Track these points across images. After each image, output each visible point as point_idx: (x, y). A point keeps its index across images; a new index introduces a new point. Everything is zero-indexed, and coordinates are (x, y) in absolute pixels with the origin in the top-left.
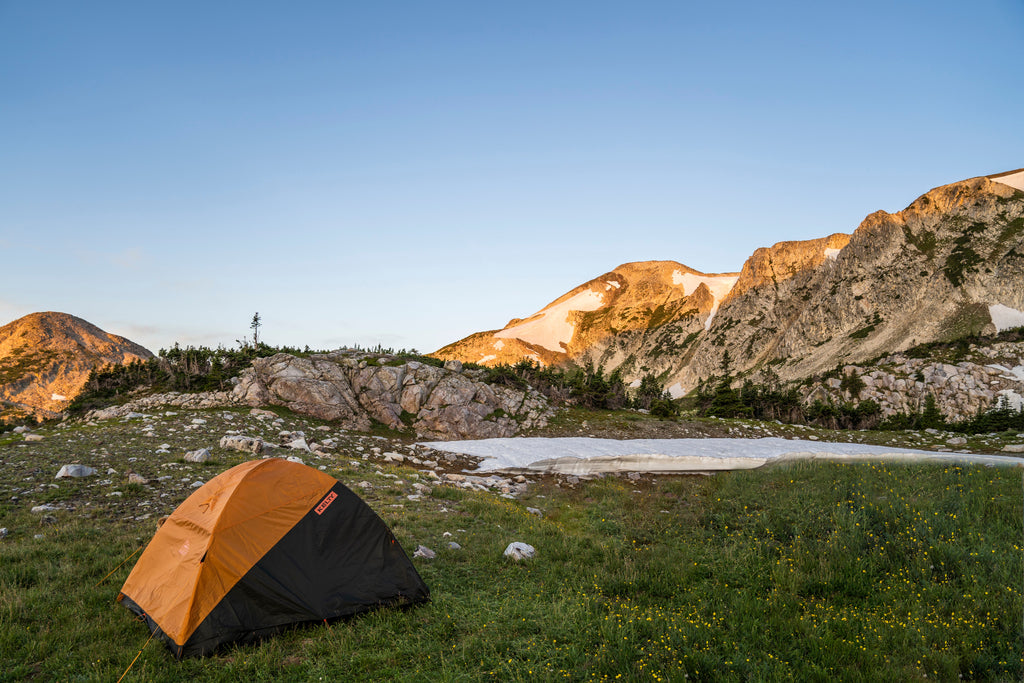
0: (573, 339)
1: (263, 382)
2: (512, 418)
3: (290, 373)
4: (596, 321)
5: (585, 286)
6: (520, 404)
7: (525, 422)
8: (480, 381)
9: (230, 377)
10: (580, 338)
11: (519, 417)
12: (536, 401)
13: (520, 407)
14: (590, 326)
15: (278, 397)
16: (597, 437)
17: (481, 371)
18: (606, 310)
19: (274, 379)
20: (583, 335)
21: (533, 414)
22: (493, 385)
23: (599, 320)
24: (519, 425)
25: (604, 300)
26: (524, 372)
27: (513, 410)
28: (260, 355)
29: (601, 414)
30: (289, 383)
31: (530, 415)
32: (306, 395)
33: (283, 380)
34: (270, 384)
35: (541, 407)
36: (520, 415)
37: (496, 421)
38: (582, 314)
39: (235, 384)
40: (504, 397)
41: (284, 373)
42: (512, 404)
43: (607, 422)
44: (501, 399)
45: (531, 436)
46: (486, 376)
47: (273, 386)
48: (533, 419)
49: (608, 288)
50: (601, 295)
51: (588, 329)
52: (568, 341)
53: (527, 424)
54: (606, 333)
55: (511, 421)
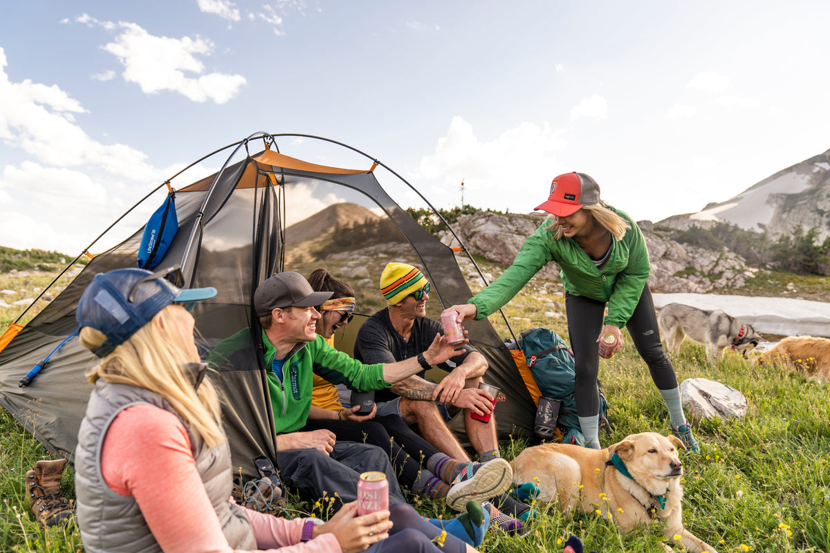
0: (772, 220)
1: (465, 234)
2: (704, 276)
3: (489, 229)
4: (801, 202)
5: (790, 170)
6: (714, 264)
7: (720, 281)
8: (671, 240)
9: (438, 231)
10: (780, 220)
11: (714, 276)
12: (732, 260)
13: (715, 266)
14: (792, 207)
15: (477, 247)
16: (805, 299)
17: (672, 232)
18: (811, 192)
19: (475, 233)
20: (784, 216)
21: (729, 274)
22: (685, 244)
23: (803, 202)
24: (713, 281)
25: (811, 182)
26: (720, 235)
27: (706, 270)
28: (465, 213)
29: (811, 279)
30: (486, 236)
31: (725, 274)
32: (501, 246)
33: (482, 233)
34: (471, 236)
35: (738, 268)
36: (713, 274)
37: (687, 278)
38: (784, 197)
39: (442, 237)
40: (697, 256)
41: (482, 228)
42: (706, 262)
43: (819, 286)
44: (694, 258)
45: (725, 293)
46: (678, 236)
47: (473, 239)
48: (728, 279)
49: (816, 170)
50: (808, 177)
51: (790, 211)
52: (767, 221)
53: (722, 282)
54: (811, 215)
55: (704, 279)
